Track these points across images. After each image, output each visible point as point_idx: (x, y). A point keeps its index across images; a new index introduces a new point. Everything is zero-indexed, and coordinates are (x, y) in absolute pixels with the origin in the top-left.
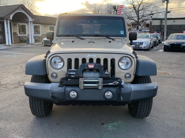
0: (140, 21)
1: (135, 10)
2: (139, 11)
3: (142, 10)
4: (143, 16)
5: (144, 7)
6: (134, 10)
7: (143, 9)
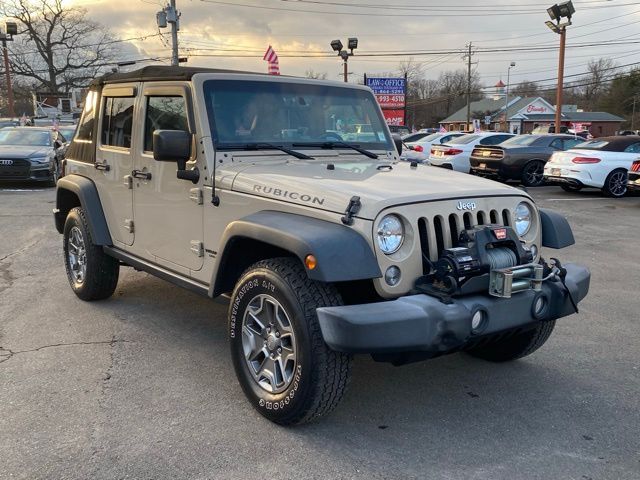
0: (58, 82)
1: (37, 40)
2: (50, 45)
3: (61, 43)
4: (69, 66)
5: (70, 35)
6: (33, 42)
7: (64, 39)
